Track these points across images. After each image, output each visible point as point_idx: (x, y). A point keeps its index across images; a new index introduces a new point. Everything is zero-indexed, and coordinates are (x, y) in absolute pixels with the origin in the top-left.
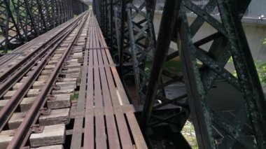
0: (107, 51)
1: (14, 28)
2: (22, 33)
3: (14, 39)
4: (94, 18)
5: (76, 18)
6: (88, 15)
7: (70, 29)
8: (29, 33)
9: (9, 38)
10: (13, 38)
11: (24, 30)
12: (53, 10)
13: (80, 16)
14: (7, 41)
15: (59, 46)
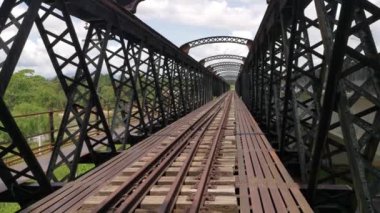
0: (263, 137)
1: (138, 115)
2: (146, 121)
3: (136, 130)
4: (239, 100)
5: (216, 100)
6: (231, 97)
7: (214, 112)
8: (156, 122)
9: (130, 128)
10: (135, 128)
11: (149, 118)
12: (187, 91)
13: (221, 98)
14: (128, 132)
15: (207, 129)
